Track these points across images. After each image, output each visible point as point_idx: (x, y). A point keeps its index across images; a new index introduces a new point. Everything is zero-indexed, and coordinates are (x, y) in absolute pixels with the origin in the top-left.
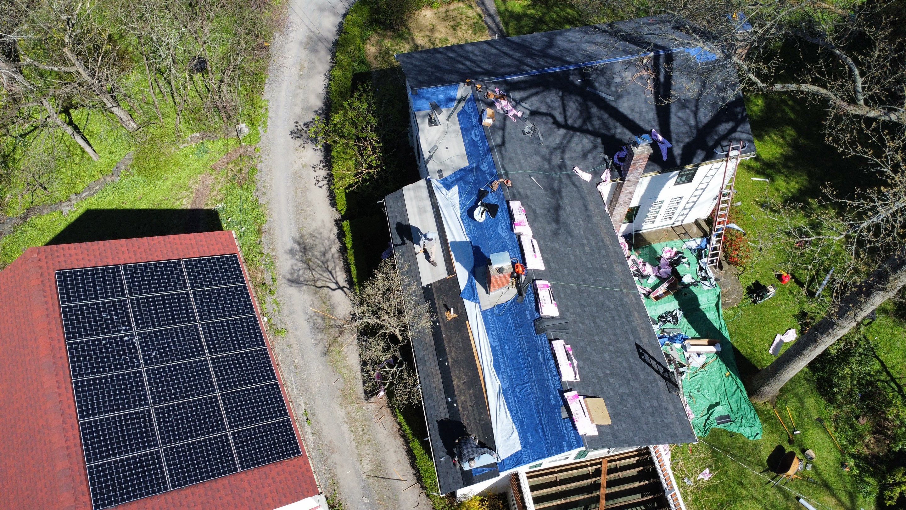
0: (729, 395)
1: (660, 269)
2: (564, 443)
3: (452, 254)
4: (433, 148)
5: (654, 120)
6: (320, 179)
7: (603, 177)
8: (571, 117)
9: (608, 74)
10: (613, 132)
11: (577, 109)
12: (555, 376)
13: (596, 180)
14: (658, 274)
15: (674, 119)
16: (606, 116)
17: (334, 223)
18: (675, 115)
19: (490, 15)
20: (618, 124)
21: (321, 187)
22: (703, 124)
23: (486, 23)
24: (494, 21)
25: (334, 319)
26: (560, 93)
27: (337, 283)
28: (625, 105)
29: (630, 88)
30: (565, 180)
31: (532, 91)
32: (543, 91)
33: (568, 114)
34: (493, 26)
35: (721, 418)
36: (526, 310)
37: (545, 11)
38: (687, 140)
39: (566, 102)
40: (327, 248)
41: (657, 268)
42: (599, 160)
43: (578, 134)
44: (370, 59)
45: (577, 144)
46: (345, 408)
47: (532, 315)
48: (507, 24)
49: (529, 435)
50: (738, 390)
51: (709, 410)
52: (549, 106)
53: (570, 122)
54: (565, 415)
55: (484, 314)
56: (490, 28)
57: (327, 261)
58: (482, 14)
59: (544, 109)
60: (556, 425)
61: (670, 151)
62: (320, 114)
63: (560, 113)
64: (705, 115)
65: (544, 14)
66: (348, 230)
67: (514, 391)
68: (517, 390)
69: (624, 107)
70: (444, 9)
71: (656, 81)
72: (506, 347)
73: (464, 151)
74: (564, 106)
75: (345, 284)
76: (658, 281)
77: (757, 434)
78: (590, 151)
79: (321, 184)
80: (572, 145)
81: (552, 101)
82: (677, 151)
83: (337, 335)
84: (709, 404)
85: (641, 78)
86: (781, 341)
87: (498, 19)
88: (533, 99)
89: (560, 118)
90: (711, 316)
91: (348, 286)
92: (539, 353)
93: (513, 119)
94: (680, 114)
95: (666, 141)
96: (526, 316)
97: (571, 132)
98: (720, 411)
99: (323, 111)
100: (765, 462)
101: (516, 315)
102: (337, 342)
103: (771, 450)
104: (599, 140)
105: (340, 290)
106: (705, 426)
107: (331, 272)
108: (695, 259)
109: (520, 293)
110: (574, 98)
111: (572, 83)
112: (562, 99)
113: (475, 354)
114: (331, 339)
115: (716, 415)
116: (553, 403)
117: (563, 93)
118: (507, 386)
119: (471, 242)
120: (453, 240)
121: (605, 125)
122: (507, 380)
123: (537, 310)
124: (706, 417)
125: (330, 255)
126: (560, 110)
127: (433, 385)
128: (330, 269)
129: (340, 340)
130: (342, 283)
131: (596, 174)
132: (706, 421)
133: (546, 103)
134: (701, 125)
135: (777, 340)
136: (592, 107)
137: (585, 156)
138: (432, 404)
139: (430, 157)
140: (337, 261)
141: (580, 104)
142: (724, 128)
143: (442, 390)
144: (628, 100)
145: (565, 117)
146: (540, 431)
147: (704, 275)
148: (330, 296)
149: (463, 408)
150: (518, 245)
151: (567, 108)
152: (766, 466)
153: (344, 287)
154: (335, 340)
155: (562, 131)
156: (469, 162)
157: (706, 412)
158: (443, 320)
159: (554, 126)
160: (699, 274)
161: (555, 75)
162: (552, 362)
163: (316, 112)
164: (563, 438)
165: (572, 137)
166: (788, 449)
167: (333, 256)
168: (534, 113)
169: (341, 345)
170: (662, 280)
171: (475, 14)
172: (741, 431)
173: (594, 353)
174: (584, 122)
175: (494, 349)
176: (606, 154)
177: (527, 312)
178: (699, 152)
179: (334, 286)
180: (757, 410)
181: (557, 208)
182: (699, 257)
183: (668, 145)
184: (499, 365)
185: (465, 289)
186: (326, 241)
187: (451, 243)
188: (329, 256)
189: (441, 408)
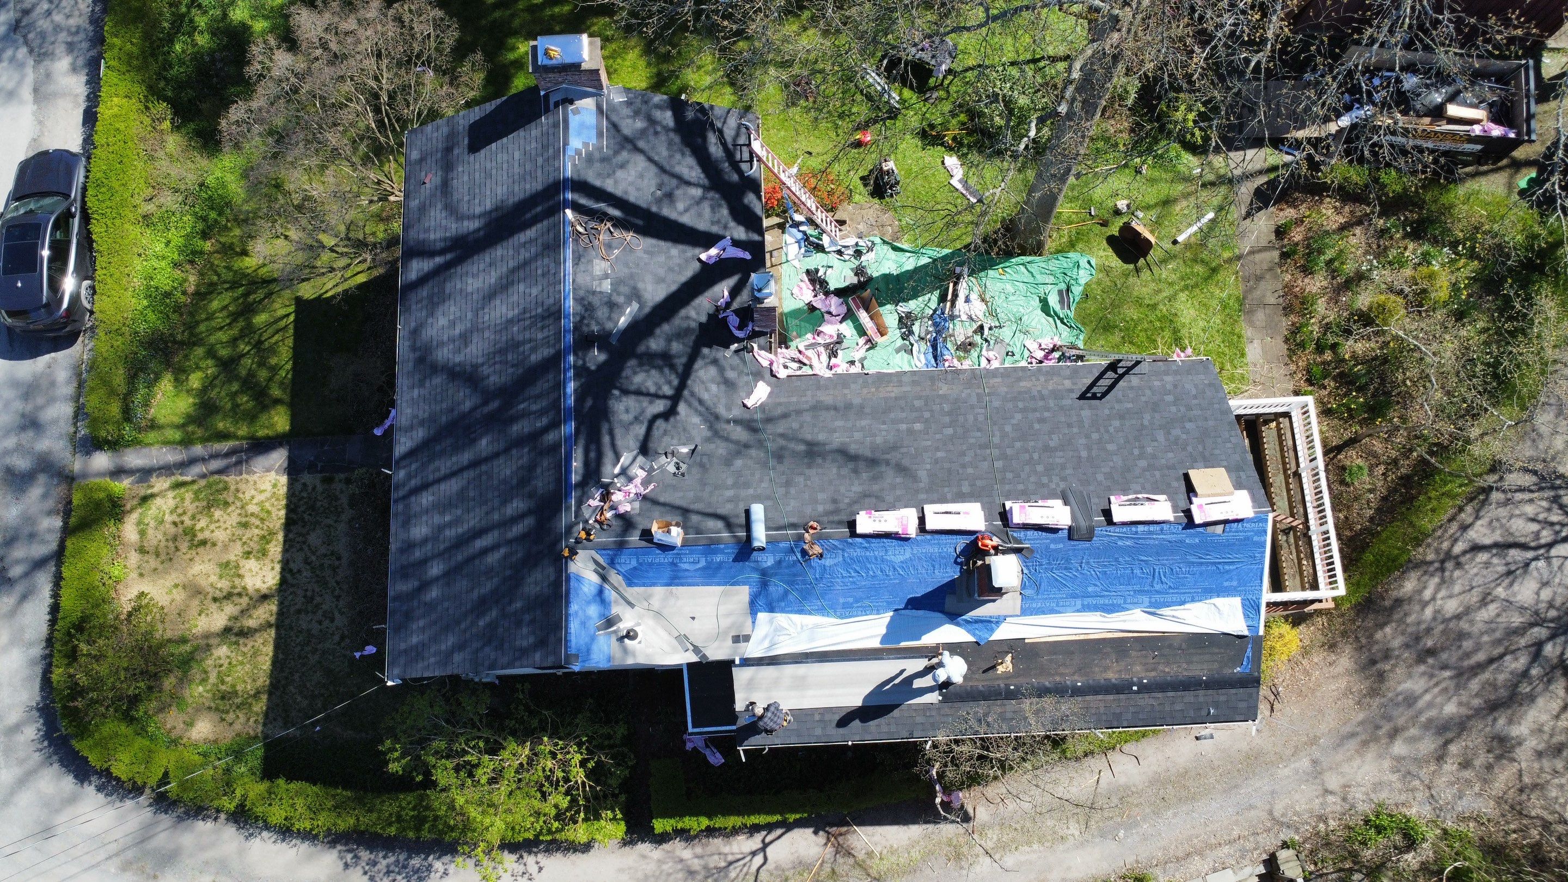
0: (1031, 280)
1: (829, 313)
2: (1256, 538)
3: (904, 644)
4: (681, 643)
5: (684, 252)
6: (521, 868)
7: (765, 363)
8: (660, 388)
9: (596, 301)
10: (694, 325)
11: (647, 371)
12: (1162, 530)
13: (768, 375)
14: (839, 318)
15: (686, 219)
16: (666, 327)
17: (627, 849)
18: (681, 214)
19: (183, 466)
20: (683, 312)
21: (540, 869)
22: (702, 176)
23: (204, 476)
24: (203, 460)
25: (821, 865)
26: (616, 392)
27: (754, 854)
28: (650, 287)
29: (623, 272)
30: (781, 427)
31: (606, 439)
32: (608, 421)
33: (653, 390)
34: (216, 464)
35: (1061, 302)
36: (1047, 548)
37: (200, 351)
38: (725, 212)
39: (633, 388)
40: (679, 866)
41: (827, 316)
42: (736, 361)
43: (689, 382)
44: (227, 736)
45: (707, 390)
46: (977, 856)
47: (1060, 540)
48: (223, 436)
49: (1226, 584)
50: (1029, 266)
51: (1048, 314)
52: (636, 418)
53: (667, 390)
54: (1219, 529)
55: (1025, 612)
56: (220, 472)
57: (706, 867)
58: (173, 479)
59: (641, 430)
60: (1229, 546)
61: (736, 243)
62: (356, 857)
63: (651, 402)
64: (688, 167)
65: (211, 353)
66: (672, 821)
67: (1158, 592)
68: (1158, 587)
69: (655, 293)
70: (134, 558)
71: (619, 224)
72: (1090, 589)
73: (718, 589)
74: (639, 393)
75: (758, 838)
76: (849, 322)
77: (1089, 262)
78: (721, 370)
79: (533, 868)
80: (705, 396)
81: (627, 411)
82: (740, 233)
83: (851, 861)
84: (1040, 312)
85: (609, 246)
86: (960, 181)
87: (198, 449)
88: (619, 443)
89: (660, 406)
90: (909, 263)
91: (764, 833)
92: (1120, 543)
93: (651, 487)
94: (680, 206)
95: (721, 243)
96: (1055, 550)
97: (686, 393)
98: (1053, 301)
99: (349, 851)
100: (1126, 266)
101: (1049, 564)
102: (864, 861)
103: (1110, 252)
104: (706, 351)
105: (769, 850)
106: (1071, 327)
107: (731, 863)
108: (820, 255)
109: (1017, 551)
110: (627, 372)
111: (601, 367)
112: (626, 392)
113: (1082, 637)
114: (857, 872)
115: (1057, 308)
116: (1197, 540)
117: (616, 388)
118: (1146, 600)
119: (896, 610)
120: (879, 639)
121: (679, 335)
122: (1141, 598)
123: (1054, 530)
124: (1058, 322)
125: (696, 861)
126: (645, 401)
127: (1102, 710)
128: (723, 864)
129: (861, 856)
130: (755, 842)
131: (758, 374)
132: (1063, 322)
133: (631, 424)
134: (706, 182)
135: (959, 186)
136: (648, 347)
137: (729, 384)
138: (1129, 716)
139: (696, 650)
140: (710, 849)
141: (641, 365)
142: (715, 149)
143: (1116, 696)
144: (643, 281)
145: (656, 396)
146: (1227, 567)
147: (851, 252)
148: (777, 868)
149: (1153, 670)
150: (936, 536)
151: (644, 390)
152: (1131, 266)
153: (763, 841)
154: (859, 865)
155: (682, 408)
156: (744, 584)
157: (1051, 319)
158: (1008, 678)
159: (672, 419)
160: (847, 257)
161: (580, 396)
162: (1141, 528)
163: (346, 866)
164: (1247, 539)
165: (693, 394)
166: (1114, 230)
167: (697, 857)
168: (645, 449)
169: (870, 854)
170: (849, 315)
171: (171, 494)
172: (1083, 281)
173: (1111, 464)
174: (672, 367)
175: (1086, 608)
176: (728, 347)
177: (1052, 546)
178: (746, 201)
179: (759, 859)
180: (1058, 252)
181: (846, 456)
182: (820, 248)
183: (726, 242)
184: (1113, 605)
185: (974, 635)
186: (665, 867)
187: (881, 643)
188: (696, 864)
189: (1141, 702)
